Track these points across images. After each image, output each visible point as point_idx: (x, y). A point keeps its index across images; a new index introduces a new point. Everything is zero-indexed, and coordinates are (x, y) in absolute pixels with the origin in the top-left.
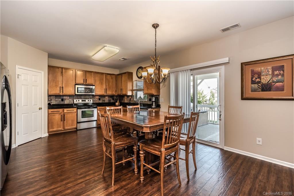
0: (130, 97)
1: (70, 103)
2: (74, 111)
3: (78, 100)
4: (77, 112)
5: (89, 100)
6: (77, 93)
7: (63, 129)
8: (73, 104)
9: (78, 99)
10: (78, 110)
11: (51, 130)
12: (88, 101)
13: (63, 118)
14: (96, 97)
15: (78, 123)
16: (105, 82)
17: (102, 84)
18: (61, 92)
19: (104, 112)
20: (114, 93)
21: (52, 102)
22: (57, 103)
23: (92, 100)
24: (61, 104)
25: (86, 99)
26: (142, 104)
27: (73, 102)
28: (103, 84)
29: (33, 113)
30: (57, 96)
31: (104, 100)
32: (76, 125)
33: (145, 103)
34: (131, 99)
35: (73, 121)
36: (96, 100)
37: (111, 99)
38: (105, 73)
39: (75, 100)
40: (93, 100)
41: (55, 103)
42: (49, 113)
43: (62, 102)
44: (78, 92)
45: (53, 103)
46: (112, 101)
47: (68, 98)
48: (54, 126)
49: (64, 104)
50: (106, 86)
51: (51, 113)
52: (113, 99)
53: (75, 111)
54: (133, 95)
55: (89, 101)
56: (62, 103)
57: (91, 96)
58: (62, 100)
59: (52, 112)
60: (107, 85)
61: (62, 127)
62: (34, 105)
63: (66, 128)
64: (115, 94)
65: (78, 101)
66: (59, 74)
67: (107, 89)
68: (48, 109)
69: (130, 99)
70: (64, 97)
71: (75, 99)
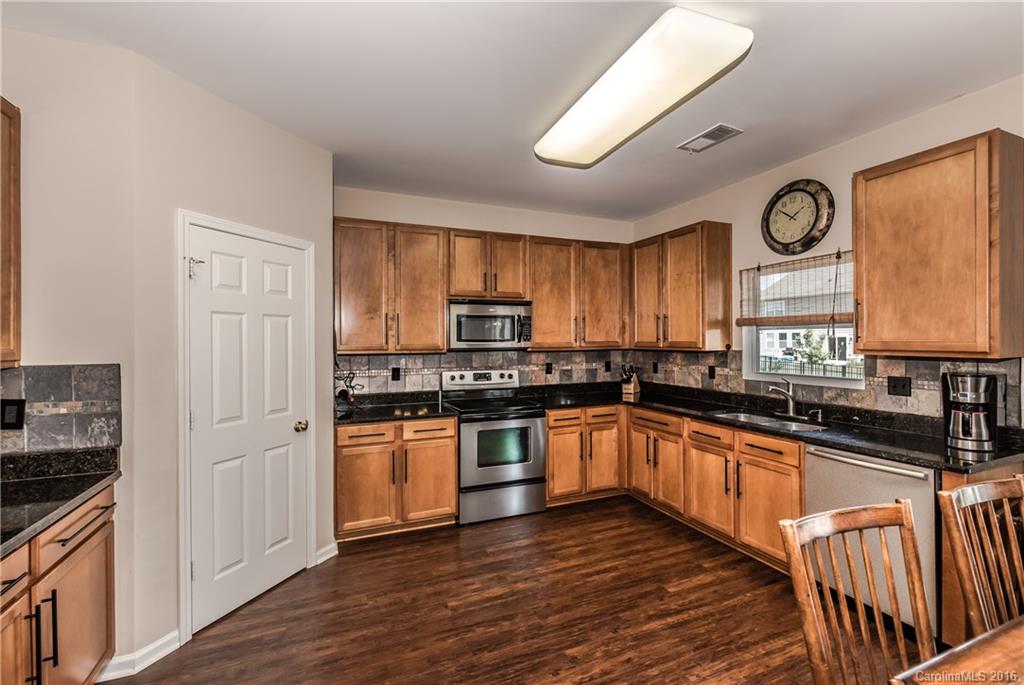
0: (711, 361)
1: (425, 390)
2: (443, 434)
3: (457, 374)
4: (456, 439)
5: (506, 373)
6: (455, 344)
7: (399, 522)
8: (437, 392)
9: (459, 367)
10: (462, 425)
11: (348, 525)
12: (502, 376)
13: (400, 468)
14: (534, 357)
15: (462, 490)
16: (578, 286)
17: (562, 293)
18: (392, 341)
19: (577, 434)
20: (616, 337)
21: (353, 388)
22: (374, 390)
23: (515, 373)
24: (388, 395)
25: (491, 368)
26: (819, 406)
27: (438, 383)
28: (569, 295)
29: (269, 454)
30: (374, 357)
31: (567, 374)
32: (453, 503)
33: (842, 402)
34: (718, 371)
35: (439, 479)
36: (533, 372)
37: (599, 366)
38: (578, 242)
39: (446, 375)
40: (521, 373)
41: (365, 391)
42: (339, 444)
43: (395, 382)
44: (459, 339)
45: (356, 392)
46: (603, 376)
47: (419, 362)
48: (362, 508)
49: (404, 394)
50: (582, 303)
51: (347, 443)
52: (608, 368)
53: (451, 432)
54: (734, 348)
55: (506, 379)
56: (394, 388)
57: (514, 355)
58: (396, 374)
59: (351, 437)
60: (587, 298)
61: (393, 513)
62: (272, 412)
63: (413, 515)
64: (620, 341)
65: (457, 380)
66: (382, 253)
67: (584, 319)
68: (335, 424)
69: (712, 370)
70: (403, 361)
71: (450, 370)
